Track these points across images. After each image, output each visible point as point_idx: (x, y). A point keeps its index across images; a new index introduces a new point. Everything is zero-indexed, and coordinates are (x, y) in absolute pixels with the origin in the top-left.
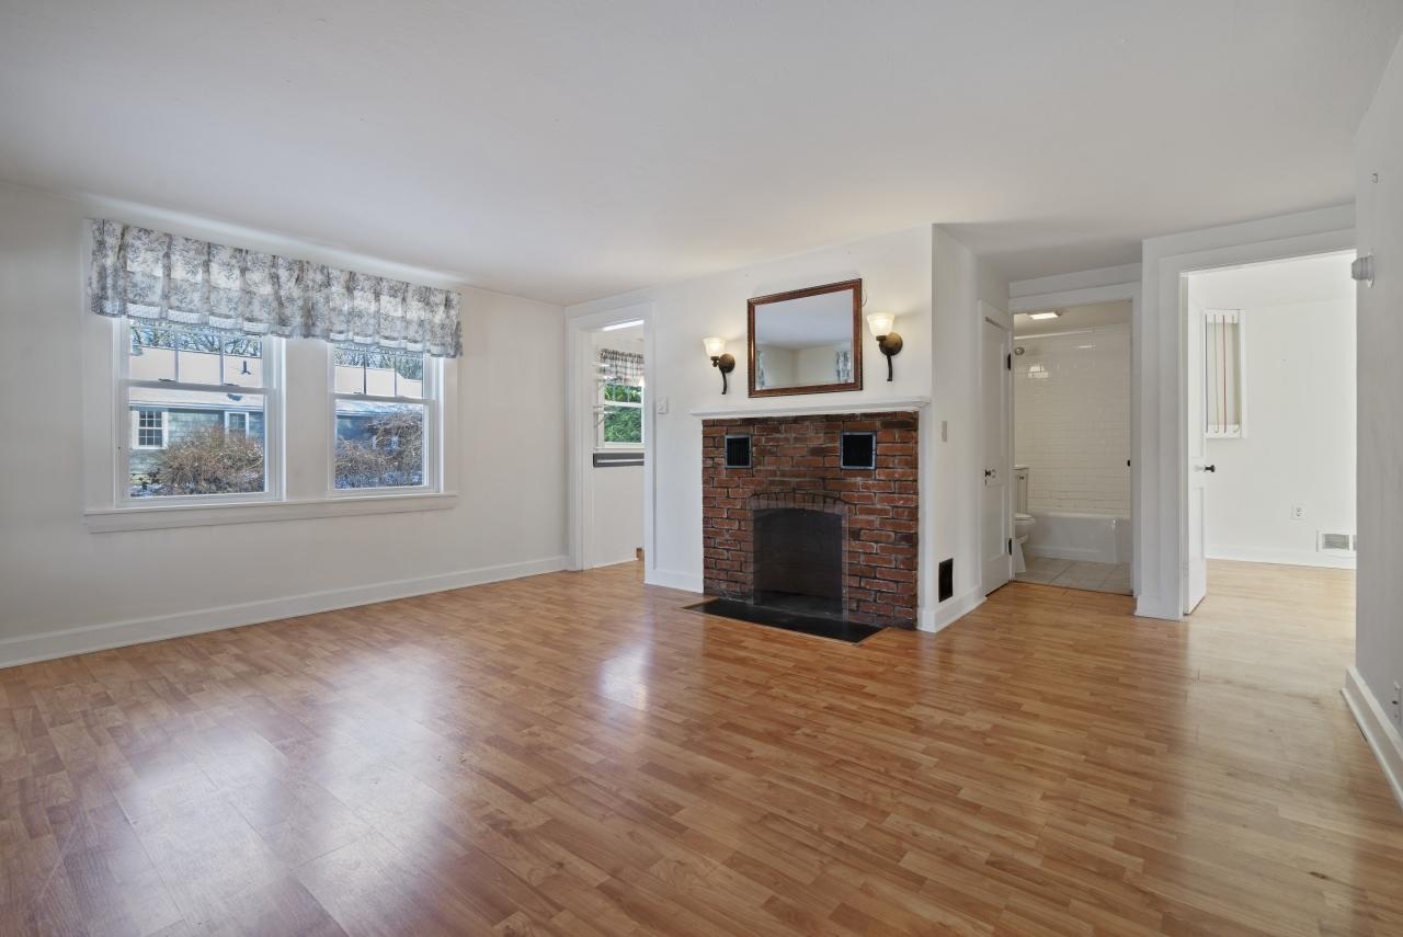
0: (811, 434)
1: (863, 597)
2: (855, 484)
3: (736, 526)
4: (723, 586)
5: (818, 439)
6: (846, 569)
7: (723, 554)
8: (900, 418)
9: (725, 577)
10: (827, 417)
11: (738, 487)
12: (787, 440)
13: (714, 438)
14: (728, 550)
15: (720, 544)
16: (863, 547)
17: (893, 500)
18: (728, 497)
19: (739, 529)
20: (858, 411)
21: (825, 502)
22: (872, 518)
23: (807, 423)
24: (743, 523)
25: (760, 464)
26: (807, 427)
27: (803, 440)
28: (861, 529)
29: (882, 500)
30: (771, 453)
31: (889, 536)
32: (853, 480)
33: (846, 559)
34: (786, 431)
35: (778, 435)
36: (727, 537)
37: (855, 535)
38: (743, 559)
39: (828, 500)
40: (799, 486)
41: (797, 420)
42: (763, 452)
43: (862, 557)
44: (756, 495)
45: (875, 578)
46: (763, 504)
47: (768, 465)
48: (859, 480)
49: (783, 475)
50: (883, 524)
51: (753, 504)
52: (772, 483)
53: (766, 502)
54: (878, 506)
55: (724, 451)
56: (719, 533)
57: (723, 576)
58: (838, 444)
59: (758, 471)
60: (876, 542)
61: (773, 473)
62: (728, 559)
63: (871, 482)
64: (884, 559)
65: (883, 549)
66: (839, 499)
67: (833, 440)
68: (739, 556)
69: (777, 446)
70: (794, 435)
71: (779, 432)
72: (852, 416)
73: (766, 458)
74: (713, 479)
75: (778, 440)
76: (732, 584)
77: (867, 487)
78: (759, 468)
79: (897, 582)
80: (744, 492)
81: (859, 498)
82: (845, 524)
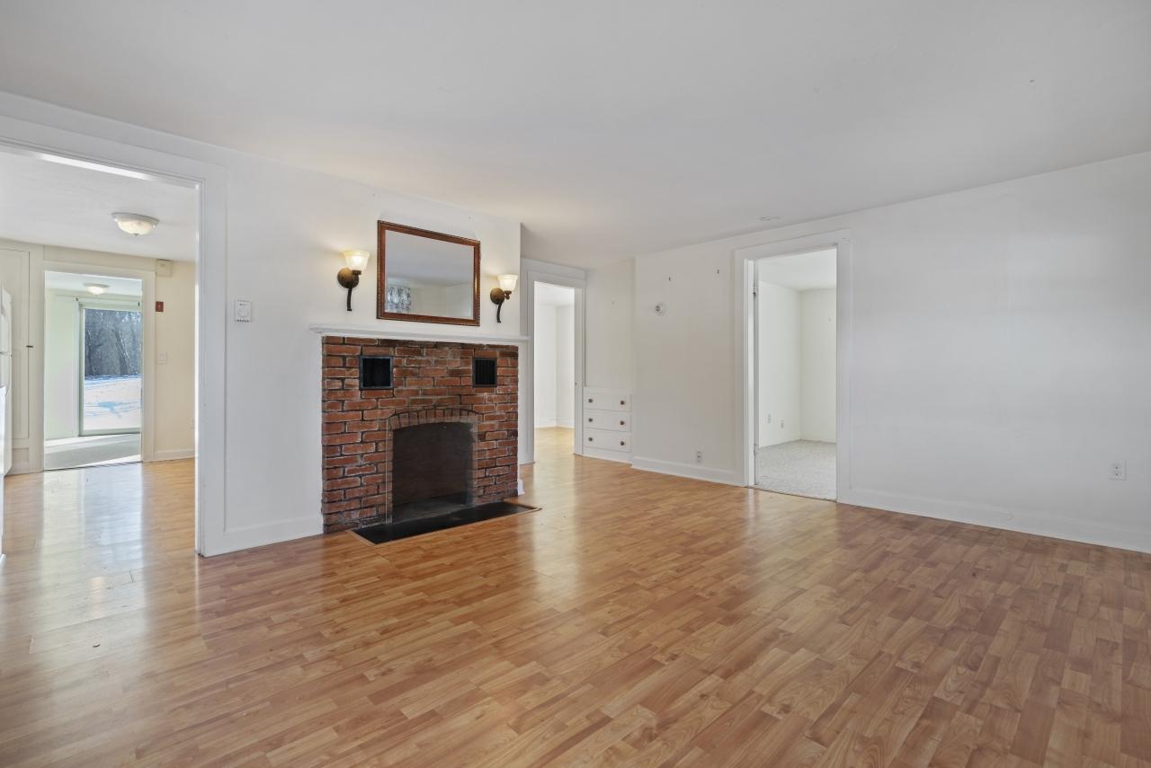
0: (449, 358)
1: (487, 483)
2: (483, 398)
3: (373, 449)
4: (355, 516)
5: (456, 363)
6: (476, 465)
7: (355, 482)
8: (510, 350)
9: (359, 506)
10: (463, 346)
11: (376, 408)
12: (428, 362)
13: (344, 357)
14: (360, 476)
15: (349, 472)
16: (488, 445)
17: (507, 408)
18: (363, 420)
19: (377, 451)
20: (485, 343)
21: (460, 415)
22: (493, 422)
23: (447, 349)
24: (380, 444)
25: (400, 384)
26: (447, 352)
27: (442, 363)
28: (486, 432)
29: (500, 409)
30: (413, 374)
31: (503, 434)
32: (481, 395)
33: (475, 458)
34: (427, 354)
35: (420, 358)
36: (360, 461)
37: (482, 437)
38: (380, 481)
39: (464, 412)
40: (440, 403)
41: (437, 345)
42: (404, 373)
43: (488, 453)
44: (396, 414)
45: (496, 466)
46: (404, 422)
47: (410, 385)
48: (486, 395)
49: (424, 394)
50: (501, 426)
51: (394, 424)
52: (414, 402)
53: (406, 421)
54: (498, 414)
55: (356, 372)
56: (351, 459)
57: (355, 504)
58: (471, 367)
59: (398, 391)
60: (496, 440)
61: (416, 393)
62: (362, 485)
63: (494, 396)
64: (500, 451)
65: (500, 444)
66: (472, 411)
67: (467, 364)
68: (376, 479)
69: (419, 368)
70: (435, 358)
71: (421, 355)
72: (481, 346)
73: (408, 379)
74: (343, 402)
75: (420, 362)
76: (369, 509)
77: (491, 400)
78: (400, 388)
79: (508, 466)
80: (383, 414)
81: (487, 408)
82: (474, 430)
